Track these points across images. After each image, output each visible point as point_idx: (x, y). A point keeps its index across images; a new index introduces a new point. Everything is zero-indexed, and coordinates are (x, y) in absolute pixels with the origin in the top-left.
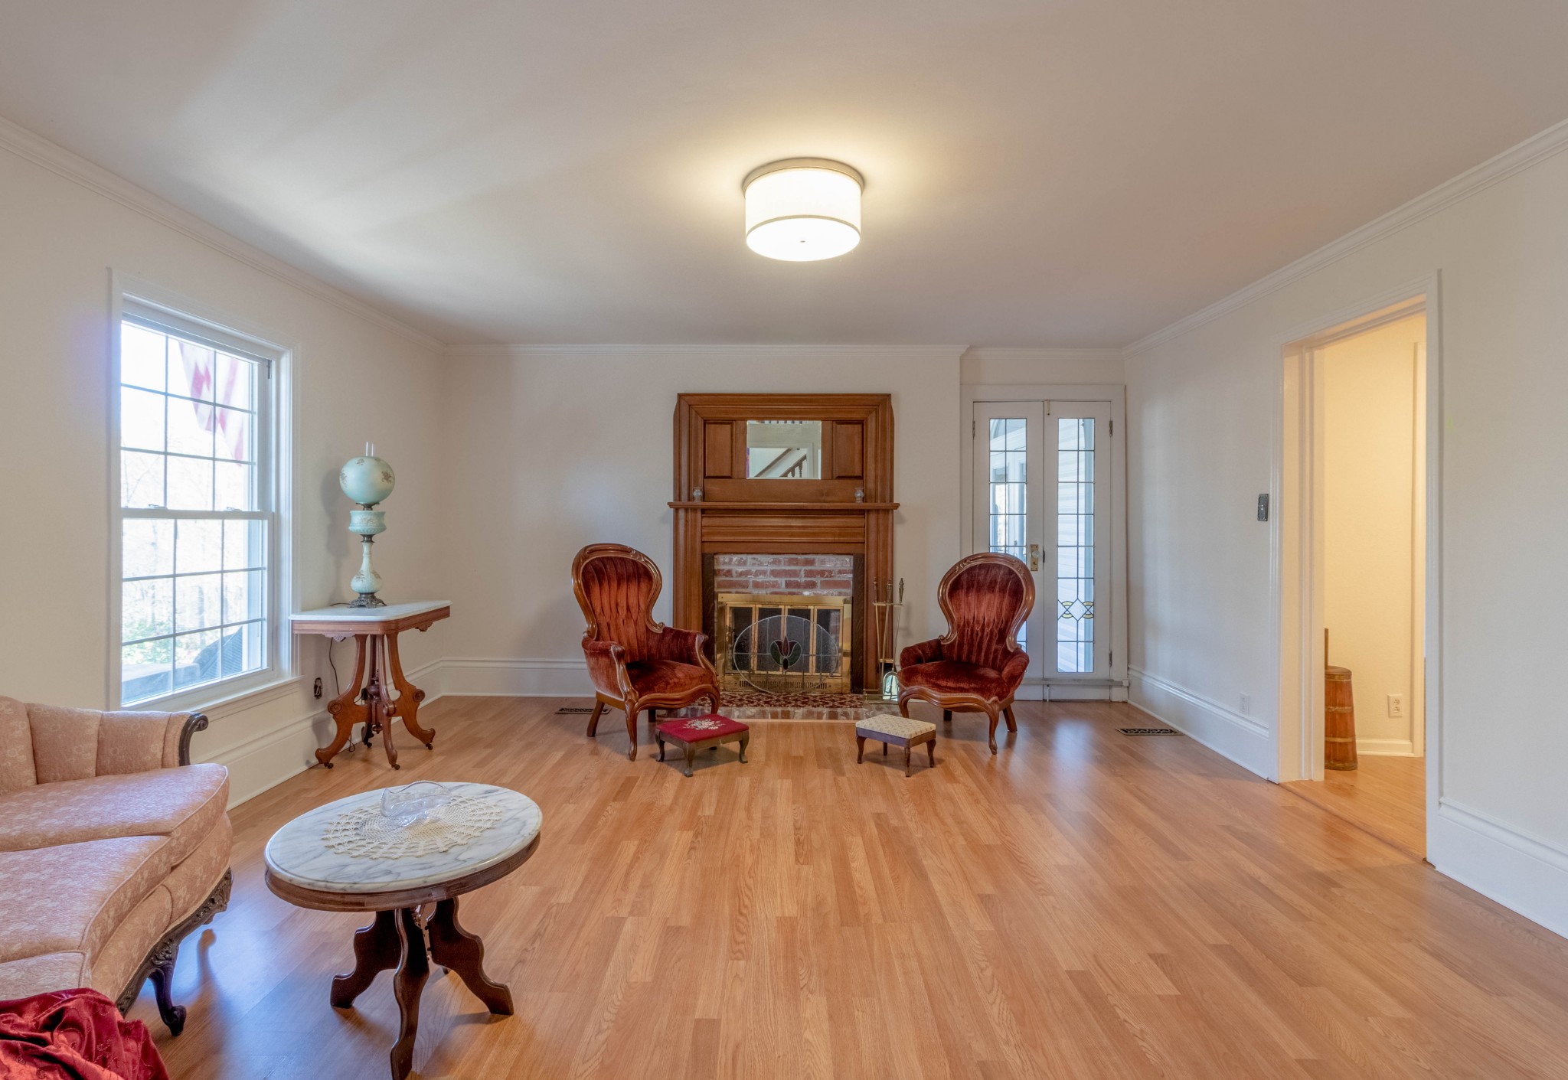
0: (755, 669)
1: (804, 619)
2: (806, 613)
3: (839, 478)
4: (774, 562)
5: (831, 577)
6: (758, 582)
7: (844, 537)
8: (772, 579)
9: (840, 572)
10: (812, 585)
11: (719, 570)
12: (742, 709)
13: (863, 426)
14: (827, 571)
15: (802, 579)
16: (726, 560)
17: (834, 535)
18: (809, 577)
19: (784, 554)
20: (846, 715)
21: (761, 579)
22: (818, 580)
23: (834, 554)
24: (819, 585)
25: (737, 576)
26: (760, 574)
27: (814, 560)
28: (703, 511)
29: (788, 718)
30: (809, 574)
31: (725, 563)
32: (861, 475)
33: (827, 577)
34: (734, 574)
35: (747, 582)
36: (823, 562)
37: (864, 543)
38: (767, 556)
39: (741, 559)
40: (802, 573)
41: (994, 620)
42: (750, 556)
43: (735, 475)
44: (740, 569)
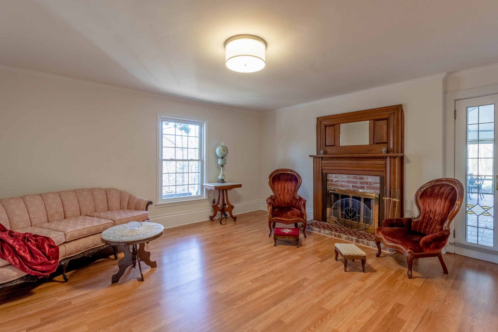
0: (340, 217)
1: (358, 201)
2: (359, 199)
3: (377, 143)
4: (348, 178)
5: (371, 185)
6: (342, 185)
7: (375, 168)
8: (347, 184)
9: (375, 183)
10: (363, 188)
11: (328, 179)
12: (325, 230)
13: (388, 121)
14: (369, 182)
15: (359, 185)
16: (331, 176)
17: (370, 167)
18: (361, 184)
19: (351, 174)
20: (363, 242)
21: (343, 183)
22: (365, 186)
23: (372, 175)
24: (366, 188)
25: (334, 182)
26: (343, 182)
27: (363, 177)
28: (322, 158)
29: (340, 238)
30: (361, 183)
31: (330, 177)
32: (387, 142)
33: (369, 185)
34: (334, 181)
35: (338, 184)
36: (367, 178)
37: (384, 171)
38: (345, 175)
39: (336, 176)
40: (359, 182)
41: (440, 213)
42: (339, 175)
43: (336, 145)
44: (336, 180)
